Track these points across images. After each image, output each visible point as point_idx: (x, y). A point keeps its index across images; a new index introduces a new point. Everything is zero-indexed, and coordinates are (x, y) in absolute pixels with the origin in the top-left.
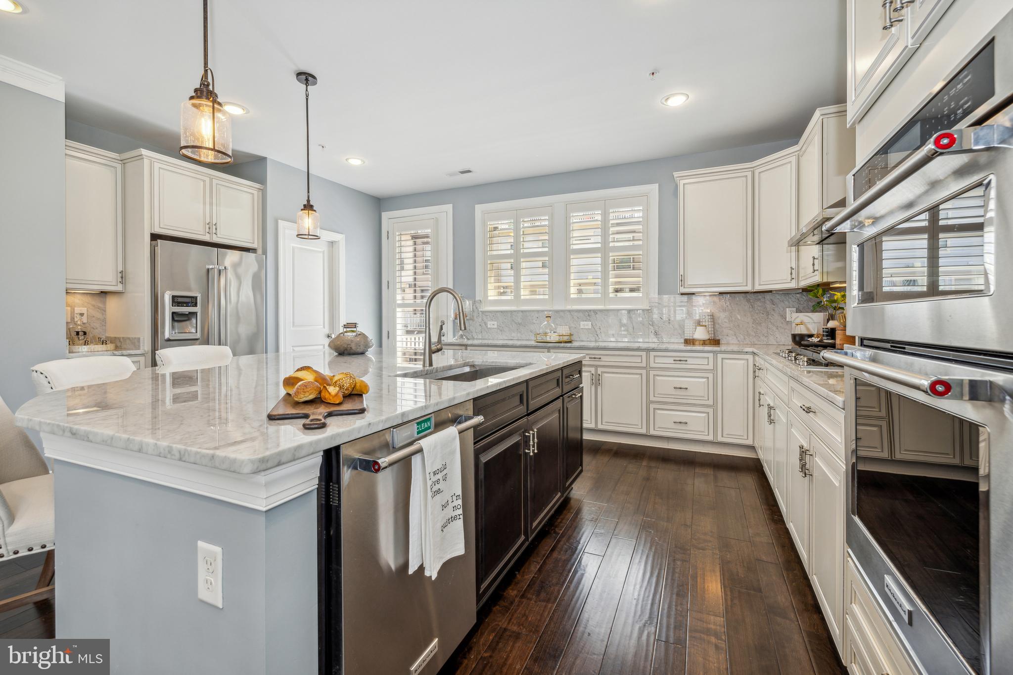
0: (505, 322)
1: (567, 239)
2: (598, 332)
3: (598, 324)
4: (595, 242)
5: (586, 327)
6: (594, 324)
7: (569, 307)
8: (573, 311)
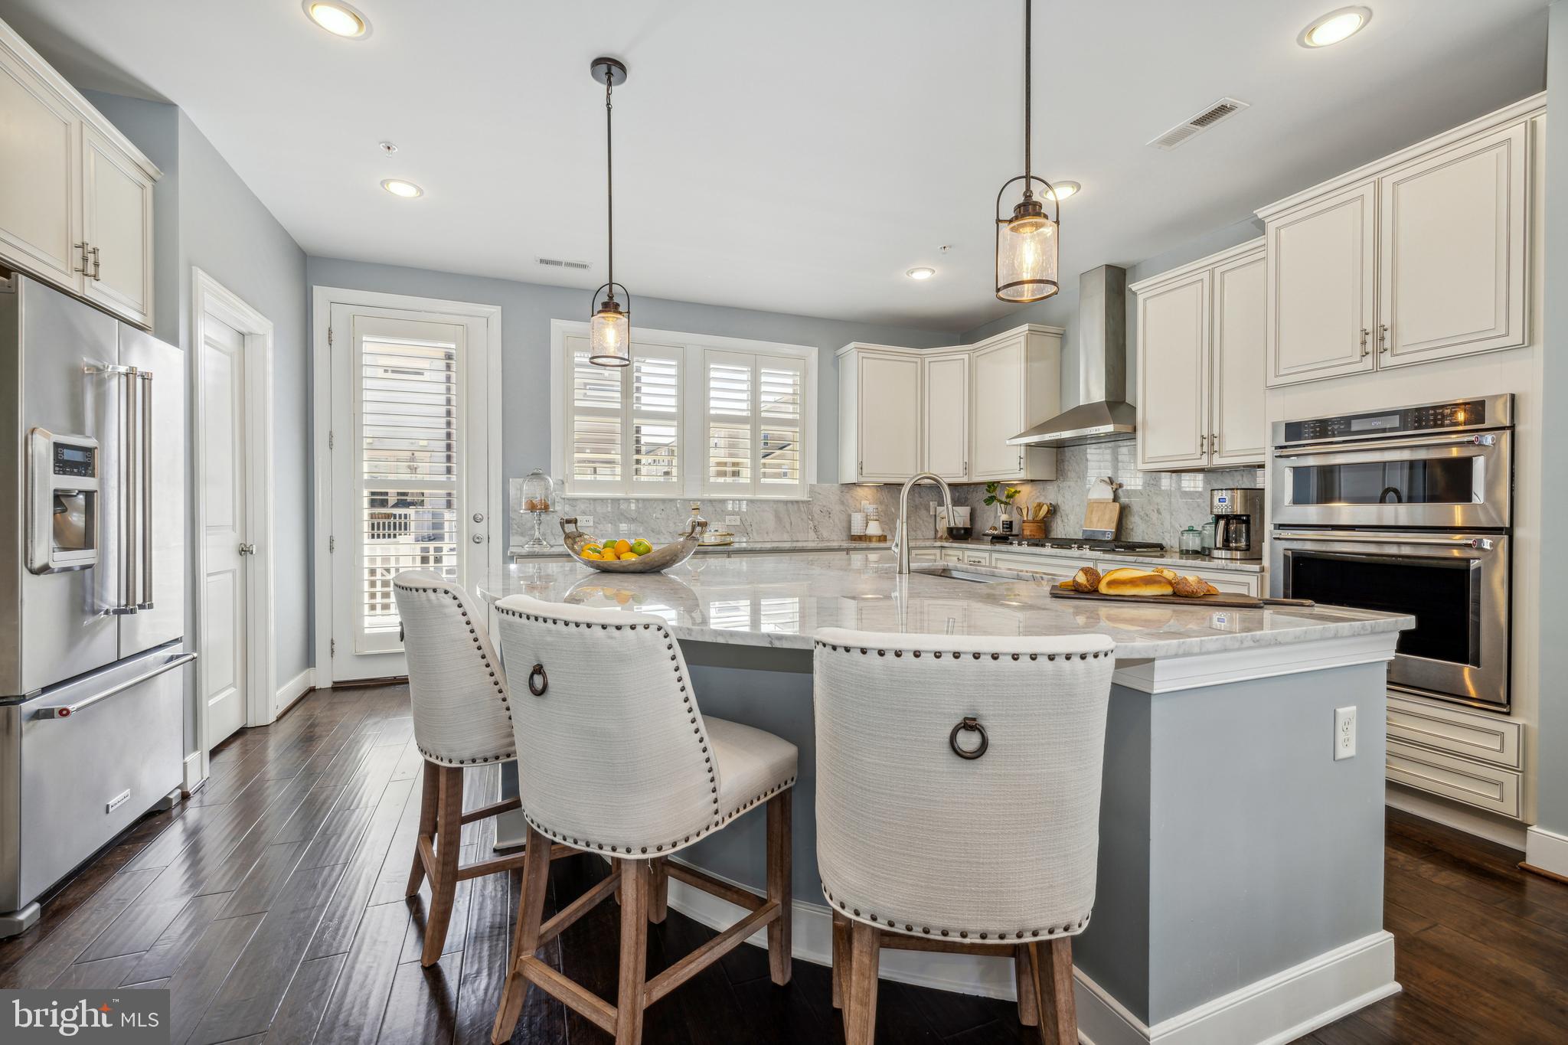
0: (609, 517)
1: (705, 399)
2: (749, 530)
3: (748, 520)
4: (742, 408)
5: (733, 523)
6: (743, 519)
7: (706, 496)
8: (715, 501)
